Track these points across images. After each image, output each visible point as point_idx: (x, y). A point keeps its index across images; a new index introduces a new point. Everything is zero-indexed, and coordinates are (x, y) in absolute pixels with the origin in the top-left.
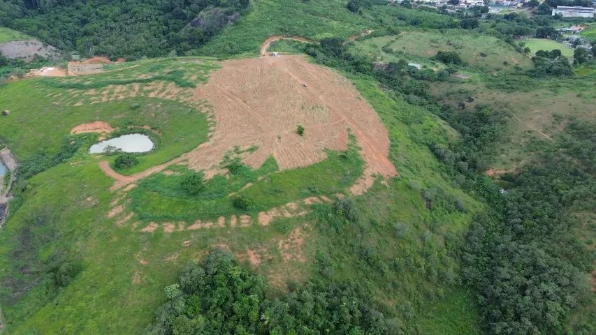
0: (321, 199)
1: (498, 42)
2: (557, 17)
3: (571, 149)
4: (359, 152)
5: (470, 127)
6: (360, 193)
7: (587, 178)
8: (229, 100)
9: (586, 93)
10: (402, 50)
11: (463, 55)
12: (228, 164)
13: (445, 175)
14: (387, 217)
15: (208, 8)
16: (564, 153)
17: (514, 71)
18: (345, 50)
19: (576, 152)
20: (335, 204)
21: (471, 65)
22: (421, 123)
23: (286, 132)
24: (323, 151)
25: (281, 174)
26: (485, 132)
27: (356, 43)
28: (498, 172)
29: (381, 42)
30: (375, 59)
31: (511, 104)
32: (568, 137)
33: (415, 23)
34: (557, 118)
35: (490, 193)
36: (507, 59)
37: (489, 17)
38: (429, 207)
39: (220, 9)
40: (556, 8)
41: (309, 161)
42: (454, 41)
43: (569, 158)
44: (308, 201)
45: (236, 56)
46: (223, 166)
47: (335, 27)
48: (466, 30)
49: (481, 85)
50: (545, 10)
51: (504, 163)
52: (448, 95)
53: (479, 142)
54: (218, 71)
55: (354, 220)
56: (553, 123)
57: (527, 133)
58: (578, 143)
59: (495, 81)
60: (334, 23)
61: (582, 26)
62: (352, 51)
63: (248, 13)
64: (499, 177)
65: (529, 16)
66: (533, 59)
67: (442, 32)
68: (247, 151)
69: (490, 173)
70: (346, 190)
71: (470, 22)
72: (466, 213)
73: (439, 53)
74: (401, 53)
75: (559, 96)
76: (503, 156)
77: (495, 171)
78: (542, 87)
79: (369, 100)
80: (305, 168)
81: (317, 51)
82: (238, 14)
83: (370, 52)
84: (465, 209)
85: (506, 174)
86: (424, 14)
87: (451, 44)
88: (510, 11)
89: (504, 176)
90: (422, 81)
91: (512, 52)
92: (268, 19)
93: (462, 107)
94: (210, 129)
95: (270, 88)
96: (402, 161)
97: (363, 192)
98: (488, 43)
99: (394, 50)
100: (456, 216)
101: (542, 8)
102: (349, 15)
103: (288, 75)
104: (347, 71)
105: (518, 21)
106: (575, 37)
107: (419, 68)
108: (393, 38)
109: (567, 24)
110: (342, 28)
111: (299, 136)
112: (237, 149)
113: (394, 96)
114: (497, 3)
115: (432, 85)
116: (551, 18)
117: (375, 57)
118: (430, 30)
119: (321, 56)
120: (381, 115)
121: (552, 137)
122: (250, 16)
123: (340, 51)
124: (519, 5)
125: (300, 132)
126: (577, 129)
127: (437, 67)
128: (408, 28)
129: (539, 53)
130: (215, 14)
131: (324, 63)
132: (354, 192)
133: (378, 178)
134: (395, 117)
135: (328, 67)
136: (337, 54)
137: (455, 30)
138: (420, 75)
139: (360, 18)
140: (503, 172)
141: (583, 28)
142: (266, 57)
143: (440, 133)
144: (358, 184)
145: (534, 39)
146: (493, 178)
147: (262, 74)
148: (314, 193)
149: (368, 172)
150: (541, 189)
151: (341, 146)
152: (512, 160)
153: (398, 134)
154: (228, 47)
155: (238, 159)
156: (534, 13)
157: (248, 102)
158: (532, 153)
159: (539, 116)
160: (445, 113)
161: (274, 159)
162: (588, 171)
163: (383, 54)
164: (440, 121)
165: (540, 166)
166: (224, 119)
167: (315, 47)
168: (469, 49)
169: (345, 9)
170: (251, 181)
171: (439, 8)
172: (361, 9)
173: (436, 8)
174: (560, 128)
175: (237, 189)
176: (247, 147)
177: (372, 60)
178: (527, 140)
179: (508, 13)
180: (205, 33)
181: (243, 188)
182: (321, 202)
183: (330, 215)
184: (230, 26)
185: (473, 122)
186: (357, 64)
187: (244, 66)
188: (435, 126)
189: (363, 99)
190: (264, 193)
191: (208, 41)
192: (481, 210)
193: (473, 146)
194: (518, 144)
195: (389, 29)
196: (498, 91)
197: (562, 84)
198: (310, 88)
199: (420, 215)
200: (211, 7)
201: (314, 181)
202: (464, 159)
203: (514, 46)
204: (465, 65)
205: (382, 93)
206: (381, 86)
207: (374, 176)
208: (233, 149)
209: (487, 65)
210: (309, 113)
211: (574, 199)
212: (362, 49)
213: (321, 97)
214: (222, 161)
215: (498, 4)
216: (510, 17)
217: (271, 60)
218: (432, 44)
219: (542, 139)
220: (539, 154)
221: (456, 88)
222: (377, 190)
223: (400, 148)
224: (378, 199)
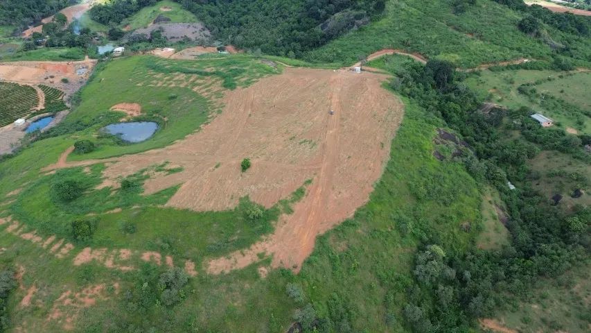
4: (284, 215)
6: (217, 272)
23: (234, 162)
24: (240, 198)
25: (160, 210)
27: (484, 72)
29: (531, 76)
39: (354, 12)
41: (208, 206)
44: (146, 256)
51: (525, 321)
63: (378, 20)
68: (168, 171)
70: (205, 260)
76: (536, 307)
82: (368, 19)
90: (532, 144)
95: (292, 105)
97: (222, 272)
107: (545, 125)
108: (557, 75)
110: (483, 51)
111: (239, 171)
112: (163, 166)
113: (447, 153)
120: (387, 175)
122: (380, 22)
125: (245, 166)
130: (347, 17)
132: (211, 267)
133: (264, 260)
134: (408, 185)
142: (344, 70)
149: (261, 247)
151: (268, 200)
161: (177, 190)
170: (123, 207)
175: (100, 211)
181: (107, 212)
182: (160, 263)
184: (352, 31)
189: (387, 147)
194: (580, 298)
205: (427, 147)
207: (261, 255)
210: (290, 146)
212: (487, 82)
213: (332, 131)
222: (243, 277)
224: (230, 290)
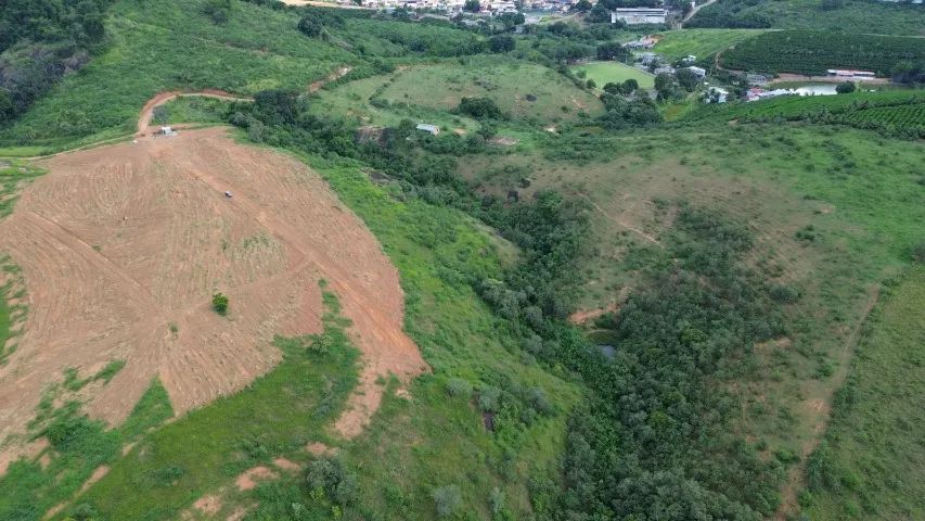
0: (274, 469)
1: (547, 74)
2: (619, 25)
3: (691, 259)
4: (347, 330)
5: (532, 234)
6: (357, 431)
7: (726, 311)
8: (61, 248)
9: (692, 157)
10: (404, 100)
11: (501, 100)
12: (47, 423)
13: (509, 341)
14: (415, 476)
15: (18, 44)
16: (683, 268)
17: (578, 120)
18: (304, 110)
19: (700, 264)
20: (307, 472)
21: (515, 117)
22: (453, 241)
23: (190, 312)
24: (272, 344)
25: (179, 424)
26: (558, 243)
27: (323, 93)
28: (590, 315)
29: (367, 87)
30: (359, 122)
31: (588, 187)
32: (682, 236)
33: (419, 47)
34: (660, 204)
35: (584, 361)
36: (566, 103)
37: (527, 29)
38: (491, 426)
39: (45, 46)
40: (615, 10)
41: (243, 377)
42: (484, 78)
43: (691, 276)
44: (244, 482)
45: (85, 140)
46: (35, 431)
47: (281, 67)
48: (500, 56)
49: (537, 153)
50: (600, 15)
51: (597, 297)
52: (488, 178)
53: (551, 263)
54: (38, 181)
55: (349, 504)
56: (656, 214)
57: (622, 238)
58: (698, 246)
59: (556, 146)
60: (279, 59)
61: (653, 37)
62: (317, 111)
63: (106, 51)
64: (592, 324)
65: (582, 26)
66: (602, 98)
67: (462, 63)
68: (97, 378)
69: (578, 318)
70: (327, 430)
71: (501, 39)
72: (555, 415)
73: (464, 101)
74: (401, 105)
75: (655, 167)
76: (593, 282)
77: (584, 315)
78: (628, 152)
79: (358, 209)
80: (235, 397)
81: (250, 118)
82: (84, 53)
83: (350, 109)
84: (551, 407)
85: (603, 316)
86: (431, 30)
87: (479, 84)
88: (553, 18)
89: (601, 321)
90: (443, 156)
91: (569, 90)
92: (149, 59)
93: (513, 199)
94: (12, 329)
95: (153, 209)
96: (431, 330)
97: (364, 427)
98: (532, 76)
99: (391, 101)
100: (540, 428)
101: (597, 12)
102: (303, 42)
103: (192, 174)
104: (310, 151)
105: (568, 35)
106: (650, 56)
107: (436, 133)
108: (386, 79)
109: (634, 35)
110: (296, 68)
111: (217, 317)
112: (73, 378)
113: (400, 193)
114: (534, 7)
115: (460, 161)
116: (611, 28)
117: (359, 119)
118: (443, 59)
119: (257, 127)
120: (382, 237)
121: (659, 239)
122: (111, 55)
123: (295, 112)
124: (565, 9)
125: (220, 307)
126: (692, 221)
127: (464, 127)
128: (409, 58)
129: (608, 87)
130: (33, 56)
131: (265, 140)
132: (344, 431)
133: (389, 383)
134: (408, 237)
135: (273, 149)
136: (290, 119)
137: (483, 56)
138: (438, 146)
139: (325, 47)
140: (597, 313)
141: (656, 41)
142: (147, 138)
143: (486, 255)
144: (352, 408)
145: (597, 63)
146: (585, 328)
147: (136, 180)
148: (257, 458)
149: (369, 374)
150: (663, 341)
151: (307, 326)
152: (607, 289)
153: (415, 273)
154: (66, 124)
155: (73, 406)
156: (587, 20)
157: (105, 248)
158: (636, 272)
159: (633, 205)
160: (488, 211)
161: (162, 389)
162: (723, 295)
163: (372, 110)
164: (485, 230)
165: (651, 295)
166: (46, 298)
167: (245, 108)
168: (508, 89)
169: (297, 33)
170: (104, 462)
171: (454, 19)
172: (325, 30)
173: (448, 19)
174: (668, 221)
175: (70, 493)
176: (97, 368)
177: (354, 125)
178: (624, 248)
179: (552, 23)
180: (17, 97)
181: (85, 487)
182: (274, 476)
183: (297, 507)
184: (69, 79)
185: (536, 224)
186: (327, 137)
187: (98, 165)
188: (478, 241)
189: (344, 208)
190: (137, 488)
191: (24, 111)
192: (577, 400)
193: (543, 270)
194: (611, 258)
195: (377, 64)
196: (565, 163)
197: (653, 143)
198: (236, 198)
199: (478, 451)
200: (26, 42)
201: (256, 426)
202: (532, 300)
203: (571, 78)
204: (507, 119)
205: (379, 192)
206: (376, 176)
207: (380, 382)
208: (63, 378)
209: (538, 115)
210: (238, 256)
211: (717, 356)
212: (335, 105)
213: (262, 217)
214: (32, 418)
215: (535, 9)
216: (557, 29)
217: (155, 145)
218: (451, 85)
219: (644, 244)
220: (645, 272)
221: (500, 163)
222: (391, 413)
223: (424, 302)
224: (393, 435)
